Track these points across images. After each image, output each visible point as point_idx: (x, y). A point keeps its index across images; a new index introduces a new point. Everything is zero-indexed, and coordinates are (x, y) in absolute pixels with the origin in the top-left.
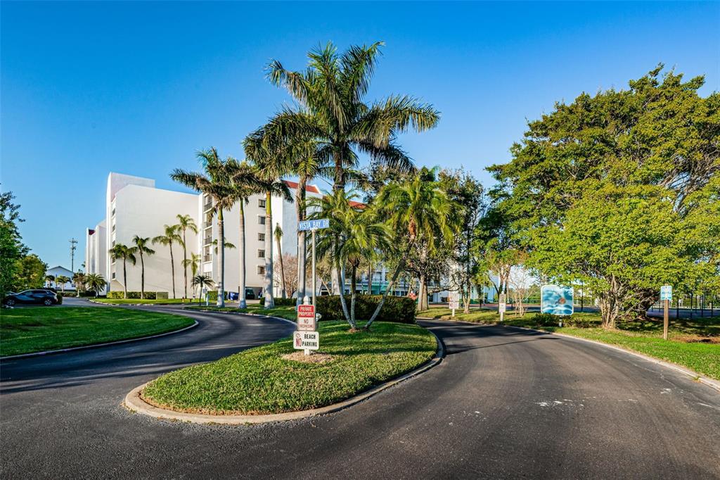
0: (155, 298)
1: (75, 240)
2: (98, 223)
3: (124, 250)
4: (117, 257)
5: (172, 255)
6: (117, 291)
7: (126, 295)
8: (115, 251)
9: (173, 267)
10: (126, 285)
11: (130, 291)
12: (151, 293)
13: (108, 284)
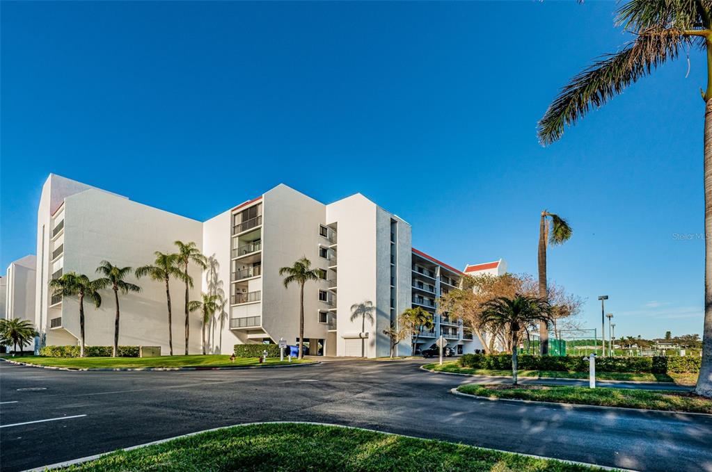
0: (136, 355)
2: (14, 260)
3: (82, 282)
4: (67, 293)
5: (168, 295)
6: (62, 345)
7: (84, 351)
8: (62, 283)
9: (170, 311)
10: (83, 336)
11: (91, 346)
12: (130, 348)
13: (41, 335)
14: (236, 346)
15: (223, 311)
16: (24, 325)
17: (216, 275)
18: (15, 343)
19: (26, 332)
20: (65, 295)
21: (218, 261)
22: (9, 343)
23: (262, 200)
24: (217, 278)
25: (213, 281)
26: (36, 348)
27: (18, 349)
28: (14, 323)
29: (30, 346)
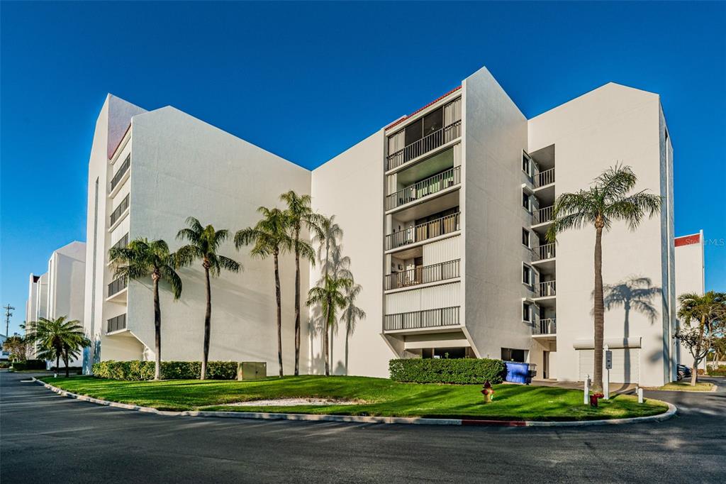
0: (232, 377)
1: (11, 306)
3: (158, 252)
4: (134, 273)
5: (277, 278)
6: (125, 360)
7: (160, 370)
8: (130, 254)
9: (279, 304)
10: (159, 345)
11: (169, 361)
12: (223, 364)
13: (93, 345)
14: (392, 362)
15: (351, 305)
16: (71, 329)
17: (338, 250)
18: (58, 355)
19: (73, 339)
20: (132, 277)
21: (340, 228)
22: (49, 356)
23: (463, 91)
24: (338, 252)
25: (331, 259)
26: (85, 364)
27: (62, 364)
28: (57, 325)
29: (77, 361)
